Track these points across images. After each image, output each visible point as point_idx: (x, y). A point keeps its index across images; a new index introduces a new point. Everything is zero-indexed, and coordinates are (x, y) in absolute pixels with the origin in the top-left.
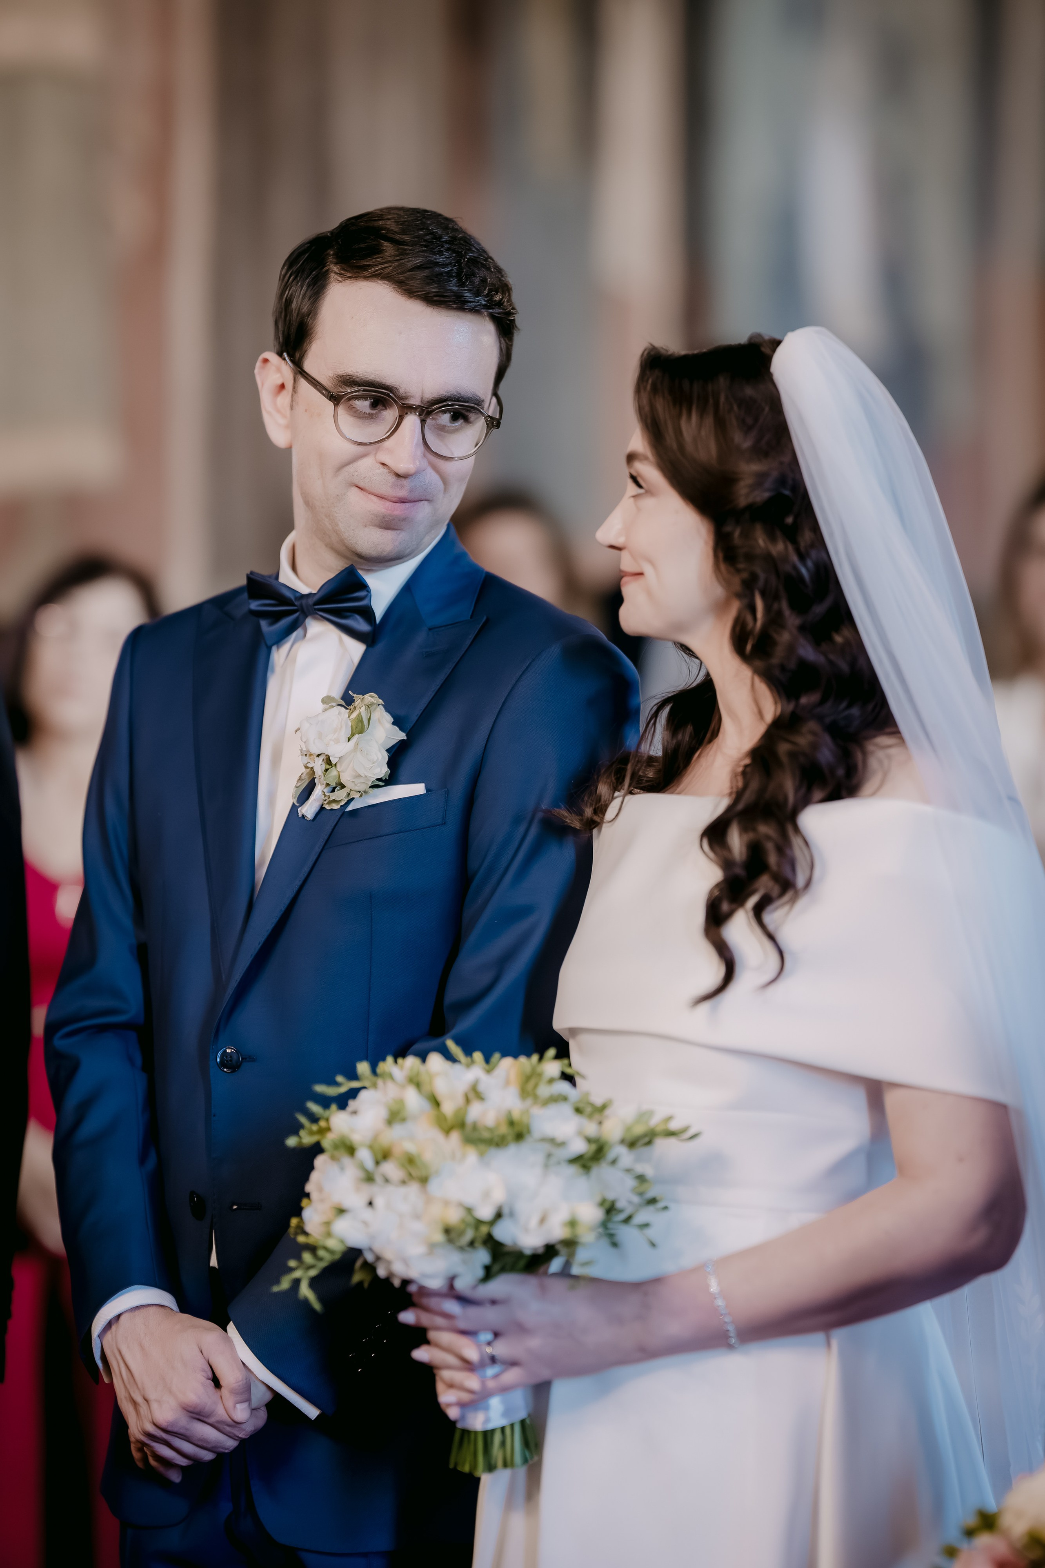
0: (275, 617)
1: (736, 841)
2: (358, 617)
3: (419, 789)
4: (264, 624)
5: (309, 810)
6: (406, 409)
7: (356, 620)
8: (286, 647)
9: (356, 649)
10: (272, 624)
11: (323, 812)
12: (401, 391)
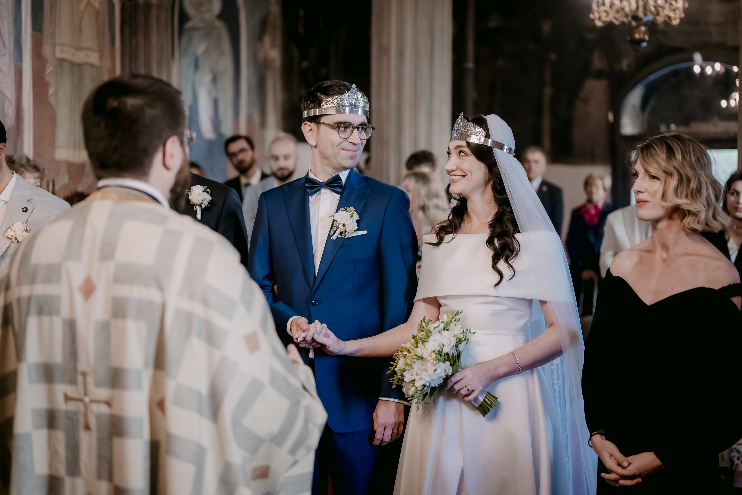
0: (312, 188)
1: (496, 242)
2: (338, 188)
3: (365, 232)
4: (308, 190)
5: (334, 237)
6: (354, 128)
7: (337, 189)
8: (314, 196)
9: (338, 196)
10: (311, 190)
11: (338, 238)
12: (352, 123)
